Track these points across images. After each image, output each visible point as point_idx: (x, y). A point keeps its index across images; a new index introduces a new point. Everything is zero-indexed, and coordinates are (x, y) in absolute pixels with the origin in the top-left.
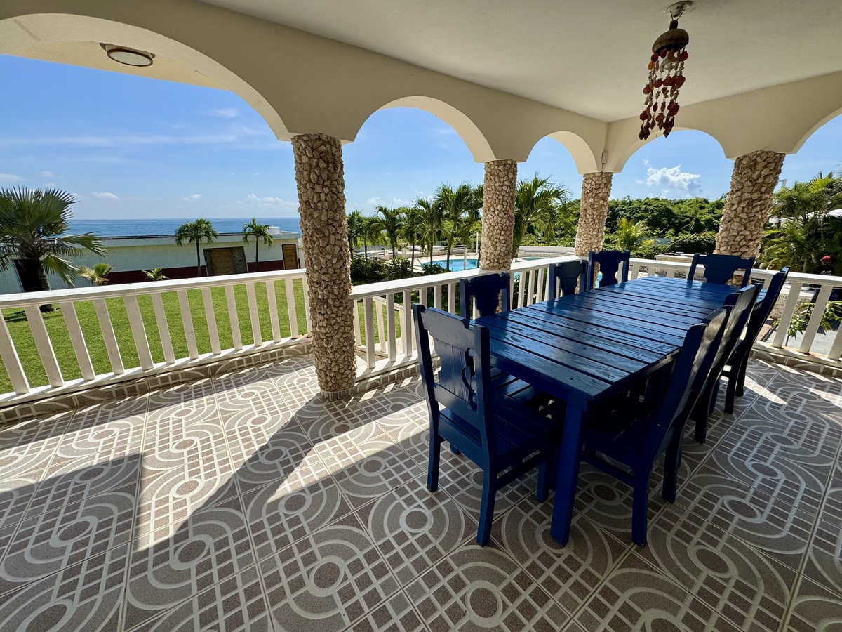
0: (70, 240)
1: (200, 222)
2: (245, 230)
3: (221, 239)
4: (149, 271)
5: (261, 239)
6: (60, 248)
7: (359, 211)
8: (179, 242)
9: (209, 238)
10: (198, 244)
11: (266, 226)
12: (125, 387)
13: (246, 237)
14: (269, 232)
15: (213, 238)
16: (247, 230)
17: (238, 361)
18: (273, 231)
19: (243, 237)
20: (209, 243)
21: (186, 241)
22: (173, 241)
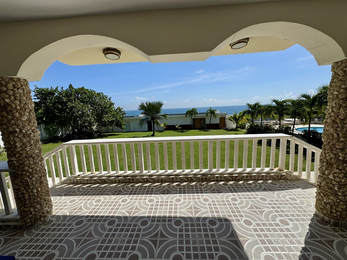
0: (161, 115)
1: (193, 109)
2: (207, 112)
3: (199, 115)
4: (177, 125)
5: (213, 115)
6: (158, 118)
7: (259, 102)
8: (186, 116)
9: (195, 115)
10: (191, 117)
11: (215, 110)
12: (204, 177)
13: (207, 114)
14: (216, 112)
15: (196, 115)
16: (208, 112)
17: (246, 176)
18: (217, 112)
19: (206, 114)
20: (195, 116)
21: (188, 116)
22: (184, 116)
